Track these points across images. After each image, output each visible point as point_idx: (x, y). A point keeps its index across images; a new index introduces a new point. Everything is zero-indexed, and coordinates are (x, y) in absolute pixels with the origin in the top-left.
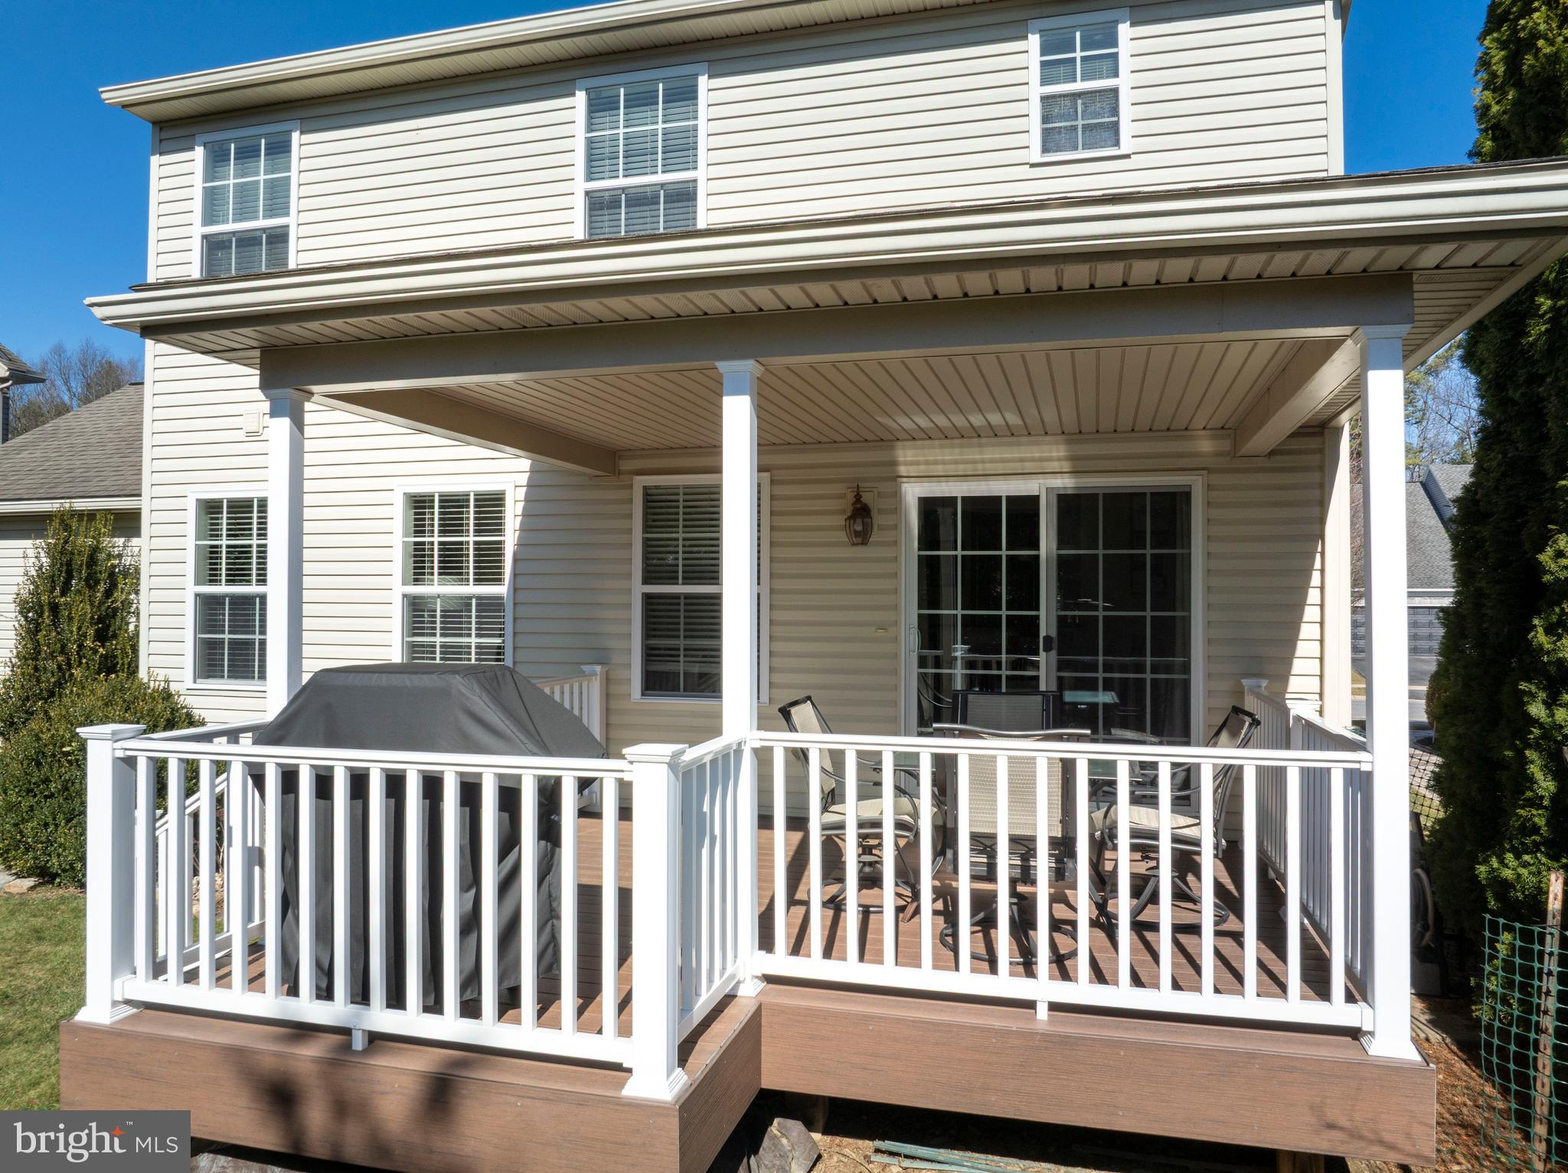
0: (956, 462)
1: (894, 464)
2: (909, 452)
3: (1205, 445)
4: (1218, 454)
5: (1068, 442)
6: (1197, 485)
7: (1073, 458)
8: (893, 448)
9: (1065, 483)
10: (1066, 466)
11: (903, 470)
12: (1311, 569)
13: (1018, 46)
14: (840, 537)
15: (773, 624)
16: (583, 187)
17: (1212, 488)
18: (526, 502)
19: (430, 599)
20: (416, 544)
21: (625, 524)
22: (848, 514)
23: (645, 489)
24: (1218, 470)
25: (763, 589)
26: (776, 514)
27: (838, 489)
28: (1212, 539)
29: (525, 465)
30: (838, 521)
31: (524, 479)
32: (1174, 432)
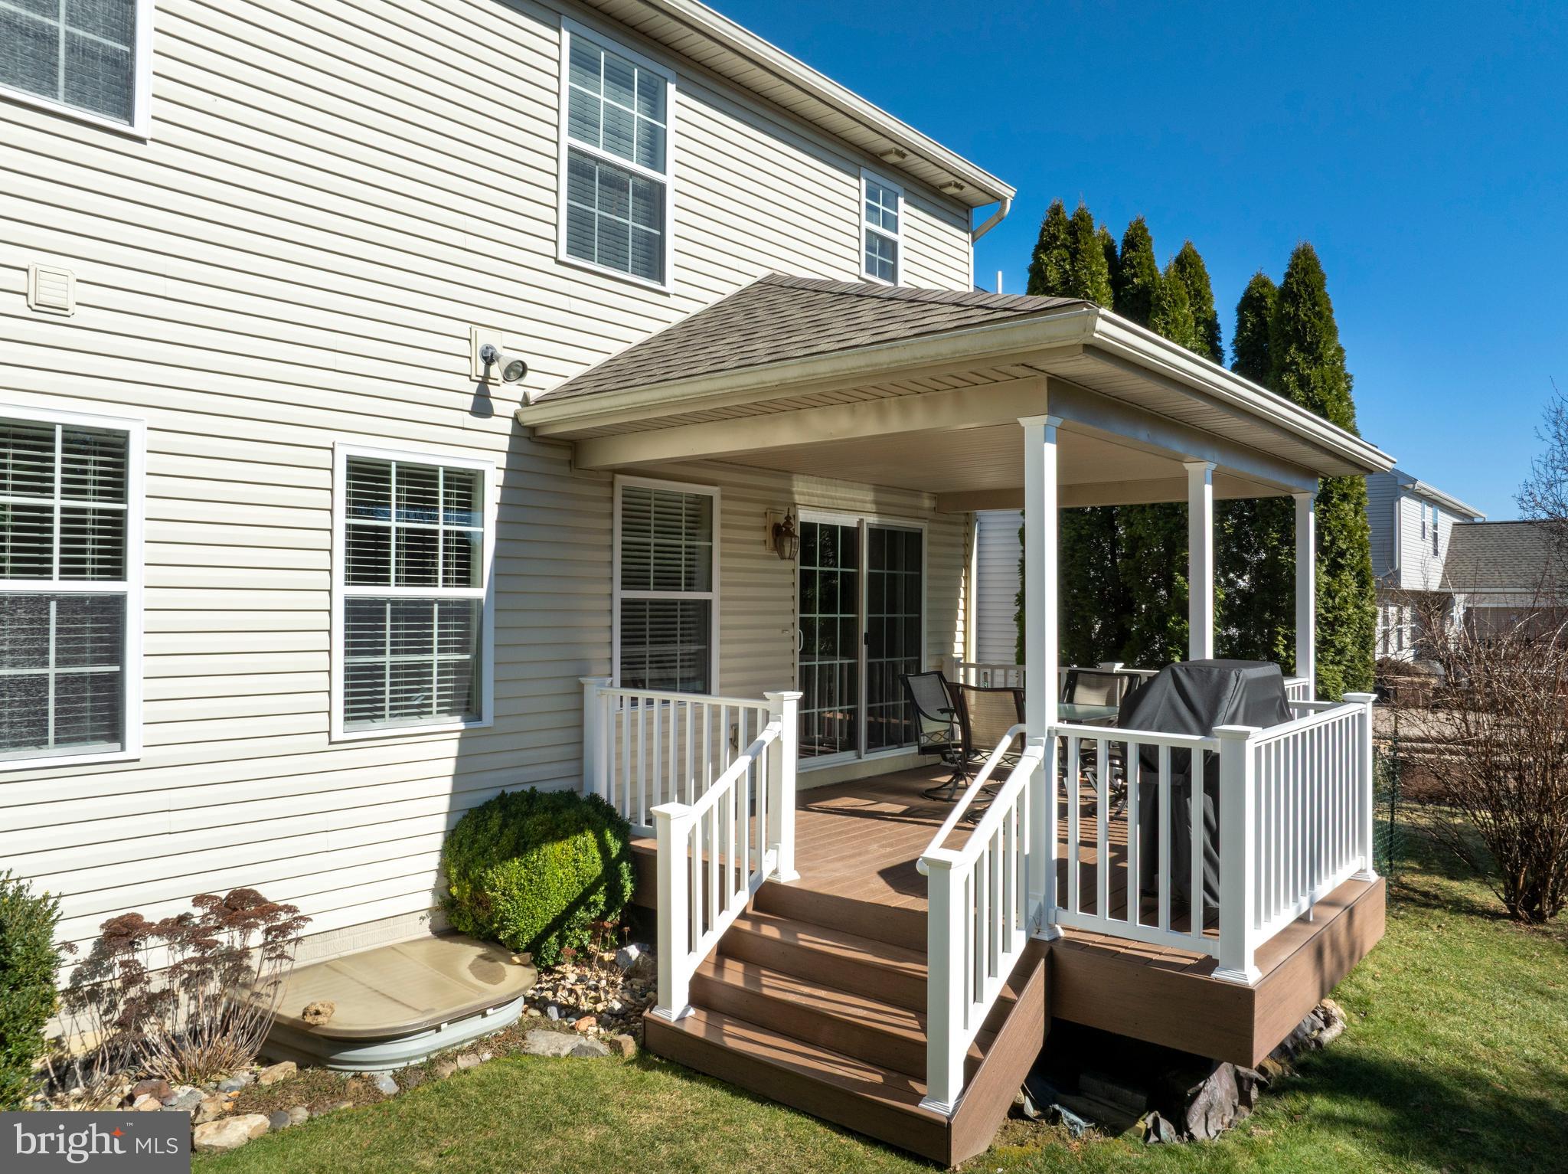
0: (823, 496)
1: (791, 493)
2: (801, 484)
3: (927, 503)
4: (930, 509)
5: (875, 491)
6: (924, 528)
7: (876, 502)
9: (872, 519)
10: (871, 507)
11: (797, 498)
13: (854, 182)
14: (761, 550)
15: (722, 628)
16: (566, 140)
17: (930, 532)
18: (506, 488)
19: (377, 605)
20: (356, 527)
21: (605, 524)
22: (769, 531)
23: (624, 489)
24: (932, 521)
25: (714, 596)
26: (723, 526)
27: (760, 508)
28: (930, 566)
29: (504, 443)
30: (759, 536)
31: (502, 460)
32: (916, 492)
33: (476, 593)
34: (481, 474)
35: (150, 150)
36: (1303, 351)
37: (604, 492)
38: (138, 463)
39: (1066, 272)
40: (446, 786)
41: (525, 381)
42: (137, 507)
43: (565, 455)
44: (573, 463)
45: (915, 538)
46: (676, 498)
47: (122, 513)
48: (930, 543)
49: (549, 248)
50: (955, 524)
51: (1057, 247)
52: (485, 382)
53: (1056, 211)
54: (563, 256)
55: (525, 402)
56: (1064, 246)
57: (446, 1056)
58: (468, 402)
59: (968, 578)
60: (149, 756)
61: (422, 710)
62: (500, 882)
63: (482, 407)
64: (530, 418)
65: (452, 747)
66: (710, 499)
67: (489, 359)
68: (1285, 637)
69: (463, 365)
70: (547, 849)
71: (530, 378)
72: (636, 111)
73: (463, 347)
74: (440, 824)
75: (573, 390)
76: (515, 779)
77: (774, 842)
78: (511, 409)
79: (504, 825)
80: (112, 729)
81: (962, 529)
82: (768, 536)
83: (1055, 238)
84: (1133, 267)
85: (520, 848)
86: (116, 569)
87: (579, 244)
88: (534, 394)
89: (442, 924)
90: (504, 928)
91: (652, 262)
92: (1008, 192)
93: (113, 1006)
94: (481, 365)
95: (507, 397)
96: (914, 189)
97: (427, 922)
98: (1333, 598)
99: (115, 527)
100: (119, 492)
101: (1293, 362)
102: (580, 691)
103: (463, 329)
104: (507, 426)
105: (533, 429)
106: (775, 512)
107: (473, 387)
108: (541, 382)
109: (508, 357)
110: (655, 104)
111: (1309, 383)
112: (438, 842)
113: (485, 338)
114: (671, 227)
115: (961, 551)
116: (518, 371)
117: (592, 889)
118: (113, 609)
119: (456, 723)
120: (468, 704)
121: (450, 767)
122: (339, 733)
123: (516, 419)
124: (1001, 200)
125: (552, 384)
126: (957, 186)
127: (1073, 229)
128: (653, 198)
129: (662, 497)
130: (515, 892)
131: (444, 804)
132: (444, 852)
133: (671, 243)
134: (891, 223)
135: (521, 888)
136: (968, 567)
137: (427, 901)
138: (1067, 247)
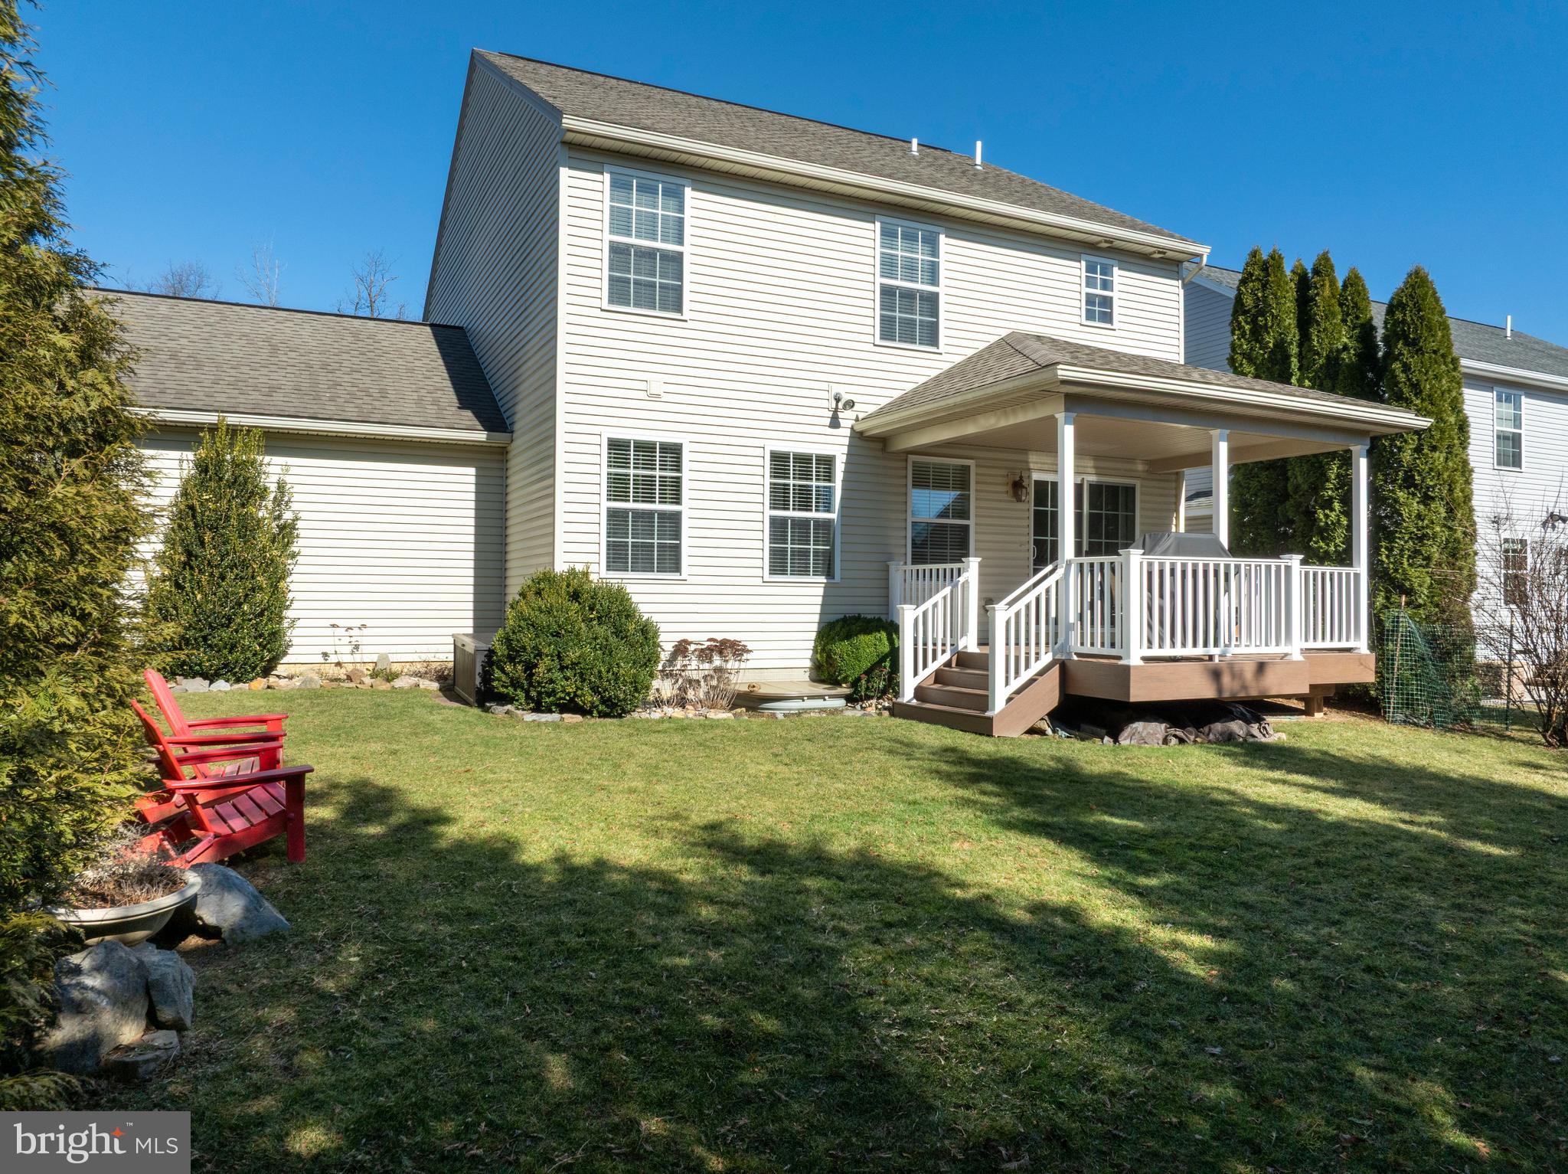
0: (1052, 464)
1: (1027, 462)
2: (1034, 457)
3: (1140, 467)
4: (1143, 471)
5: (1095, 460)
6: (1138, 484)
7: (1095, 467)
8: (1027, 454)
9: (1093, 478)
10: (1094, 470)
11: (1032, 466)
12: (1171, 524)
13: (1077, 264)
14: (1005, 497)
15: (976, 541)
16: (880, 280)
17: (1142, 486)
18: (847, 463)
19: (784, 520)
20: (775, 484)
21: (902, 482)
22: (1010, 485)
23: (914, 462)
24: (1144, 479)
25: (971, 522)
26: (977, 483)
27: (1004, 472)
28: (1142, 509)
29: (846, 441)
30: (1004, 488)
31: (845, 450)
32: (1130, 460)
33: (834, 516)
34: (834, 457)
35: (689, 325)
36: (1408, 345)
37: (903, 464)
38: (686, 457)
39: (1258, 298)
40: (818, 609)
41: (855, 409)
42: (686, 475)
43: (879, 446)
44: (884, 449)
45: (1130, 491)
46: (946, 467)
47: (679, 478)
48: (1142, 494)
49: (870, 339)
50: (1167, 481)
51: (1252, 281)
52: (836, 411)
53: (1254, 254)
54: (878, 341)
55: (857, 420)
56: (1258, 279)
57: (806, 711)
58: (828, 421)
59: (1177, 518)
60: (690, 580)
61: (806, 572)
62: (838, 651)
63: (835, 423)
64: (859, 427)
65: (820, 591)
66: (968, 467)
67: (838, 400)
68: (1387, 548)
69: (825, 404)
70: (862, 637)
71: (857, 407)
72: (921, 256)
73: (825, 395)
74: (815, 627)
75: (881, 412)
76: (851, 610)
77: (964, 633)
78: (850, 423)
79: (843, 627)
80: (677, 568)
81: (1174, 485)
82: (1009, 488)
83: (1251, 275)
84: (1316, 288)
85: (848, 636)
86: (677, 500)
87: (887, 332)
88: (862, 415)
89: (814, 677)
90: (840, 674)
91: (931, 336)
92: (1205, 250)
93: (677, 681)
94: (834, 402)
95: (847, 418)
96: (1124, 259)
97: (808, 674)
98: (1423, 520)
99: (677, 483)
100: (678, 468)
101: (1401, 354)
102: (887, 570)
103: (825, 386)
104: (848, 432)
105: (861, 433)
106: (1014, 474)
107: (830, 414)
108: (864, 409)
109: (845, 398)
110: (934, 249)
111: (1410, 369)
112: (813, 636)
113: (836, 389)
114: (942, 315)
115: (1173, 500)
116: (850, 404)
117: (883, 659)
118: (676, 517)
119: (823, 579)
120: (829, 573)
121: (819, 600)
122: (767, 577)
123: (852, 428)
124: (1200, 256)
125: (872, 409)
126: (1159, 252)
127: (1265, 267)
128: (931, 302)
129: (936, 466)
130: (845, 657)
131: (816, 618)
132: (816, 641)
133: (942, 324)
134: (1106, 285)
135: (848, 655)
136: (1177, 511)
137: (808, 664)
138: (1260, 280)
